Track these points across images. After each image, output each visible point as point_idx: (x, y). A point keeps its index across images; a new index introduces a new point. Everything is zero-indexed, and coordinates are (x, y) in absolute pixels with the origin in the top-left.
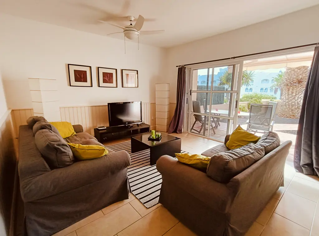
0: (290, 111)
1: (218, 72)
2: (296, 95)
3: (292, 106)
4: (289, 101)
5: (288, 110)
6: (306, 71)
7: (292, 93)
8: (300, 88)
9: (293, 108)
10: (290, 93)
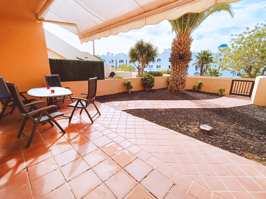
0: (175, 86)
1: (163, 52)
2: (179, 70)
3: (177, 81)
4: (175, 77)
5: (174, 86)
6: (186, 46)
7: (177, 68)
8: (182, 63)
9: (178, 83)
10: (175, 69)
